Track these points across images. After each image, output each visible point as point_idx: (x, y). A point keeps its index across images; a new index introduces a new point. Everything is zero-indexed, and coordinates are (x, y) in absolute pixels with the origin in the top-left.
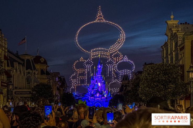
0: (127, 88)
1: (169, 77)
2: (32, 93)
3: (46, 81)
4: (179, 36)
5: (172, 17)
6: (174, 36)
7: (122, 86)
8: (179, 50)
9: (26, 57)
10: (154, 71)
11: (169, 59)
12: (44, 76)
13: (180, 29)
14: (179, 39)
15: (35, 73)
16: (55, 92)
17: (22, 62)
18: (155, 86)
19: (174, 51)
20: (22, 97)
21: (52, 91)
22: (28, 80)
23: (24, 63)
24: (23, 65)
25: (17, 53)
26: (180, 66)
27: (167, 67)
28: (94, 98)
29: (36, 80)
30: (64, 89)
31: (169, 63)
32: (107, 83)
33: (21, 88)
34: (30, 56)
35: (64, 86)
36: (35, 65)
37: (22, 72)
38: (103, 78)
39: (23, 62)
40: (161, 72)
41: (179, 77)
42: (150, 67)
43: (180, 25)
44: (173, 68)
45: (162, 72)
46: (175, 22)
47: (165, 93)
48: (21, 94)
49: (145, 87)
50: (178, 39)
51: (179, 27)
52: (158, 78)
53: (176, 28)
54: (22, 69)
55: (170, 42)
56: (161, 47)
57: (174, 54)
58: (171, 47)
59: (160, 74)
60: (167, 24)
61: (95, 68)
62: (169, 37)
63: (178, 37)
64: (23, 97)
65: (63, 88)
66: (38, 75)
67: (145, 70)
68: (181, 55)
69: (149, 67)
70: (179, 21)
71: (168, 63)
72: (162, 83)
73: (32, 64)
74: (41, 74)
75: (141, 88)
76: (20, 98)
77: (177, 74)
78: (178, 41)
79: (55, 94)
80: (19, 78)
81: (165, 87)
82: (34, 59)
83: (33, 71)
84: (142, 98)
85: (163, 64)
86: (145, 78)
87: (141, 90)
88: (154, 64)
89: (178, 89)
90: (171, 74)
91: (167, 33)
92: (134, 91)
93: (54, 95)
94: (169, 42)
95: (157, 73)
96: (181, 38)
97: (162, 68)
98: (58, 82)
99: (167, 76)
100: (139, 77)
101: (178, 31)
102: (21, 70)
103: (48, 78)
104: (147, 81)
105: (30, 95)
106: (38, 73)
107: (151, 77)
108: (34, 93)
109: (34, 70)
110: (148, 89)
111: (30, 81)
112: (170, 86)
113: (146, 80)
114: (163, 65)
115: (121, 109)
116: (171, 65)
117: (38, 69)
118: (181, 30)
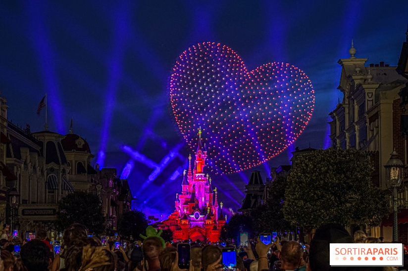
0: (259, 200)
1: (348, 178)
2: (58, 213)
3: (87, 188)
4: (367, 91)
5: (352, 51)
6: (356, 92)
7: (249, 196)
8: (368, 120)
9: (47, 138)
10: (315, 166)
11: (348, 140)
12: (85, 177)
13: (369, 77)
14: (367, 98)
15: (64, 171)
16: (108, 211)
17: (38, 148)
18: (318, 196)
19: (357, 123)
20: (37, 222)
21: (101, 208)
22: (51, 186)
23: (42, 150)
24: (40, 154)
25: (28, 130)
26: (370, 155)
27: (342, 157)
28: (189, 222)
29: (67, 186)
30: (126, 204)
31: (348, 148)
32: (215, 190)
33: (35, 203)
34: (55, 135)
35: (126, 198)
36: (65, 153)
37: (38, 169)
38: (209, 179)
39: (40, 148)
40: (330, 167)
41: (369, 177)
42: (306, 156)
43: (369, 69)
44: (355, 160)
45: (333, 166)
46: (359, 62)
47: (339, 213)
48: (35, 214)
49: (296, 199)
50: (365, 98)
51: (368, 73)
52: (324, 181)
53: (361, 75)
54: (39, 162)
55: (349, 104)
56: (330, 114)
57: (356, 129)
58: (351, 113)
59: (329, 171)
60: (343, 65)
61: (190, 158)
62: (346, 93)
63: (366, 94)
64: (40, 221)
65: (125, 202)
66: (72, 174)
67: (297, 164)
68: (373, 130)
69: (303, 156)
70: (366, 60)
71: (346, 149)
72: (333, 190)
73: (58, 152)
74: (78, 173)
75: (289, 201)
76: (34, 224)
77: (364, 171)
78: (365, 102)
79: (107, 215)
80: (31, 180)
81: (340, 199)
82: (62, 141)
83: (62, 166)
84: (290, 222)
85: (334, 151)
86: (295, 181)
87: (288, 205)
88: (314, 150)
89: (367, 203)
90: (351, 172)
91: (341, 86)
92: (273, 207)
93: (105, 216)
94: (347, 104)
95: (323, 169)
96: (372, 95)
97: (332, 159)
98: (112, 188)
99: (343, 176)
100: (283, 178)
101: (365, 80)
102: (35, 164)
103: (92, 180)
104: (301, 187)
105: (55, 216)
106: (72, 169)
107: (308, 178)
108: (63, 213)
109: (63, 164)
110: (302, 202)
111: (54, 188)
112: (350, 196)
113: (299, 185)
114: (334, 153)
115: (247, 245)
116: (352, 151)
117: (71, 161)
118: (372, 79)
